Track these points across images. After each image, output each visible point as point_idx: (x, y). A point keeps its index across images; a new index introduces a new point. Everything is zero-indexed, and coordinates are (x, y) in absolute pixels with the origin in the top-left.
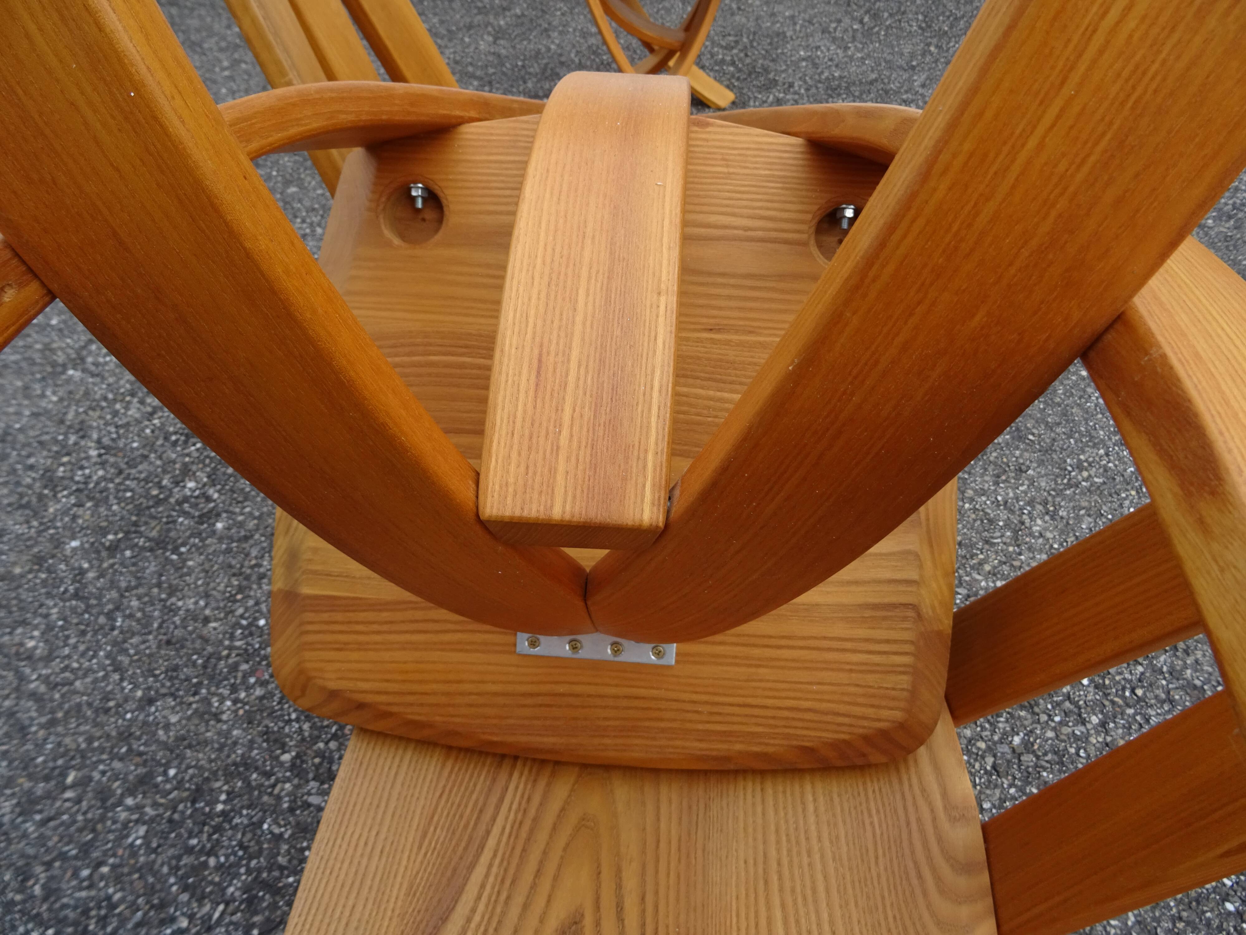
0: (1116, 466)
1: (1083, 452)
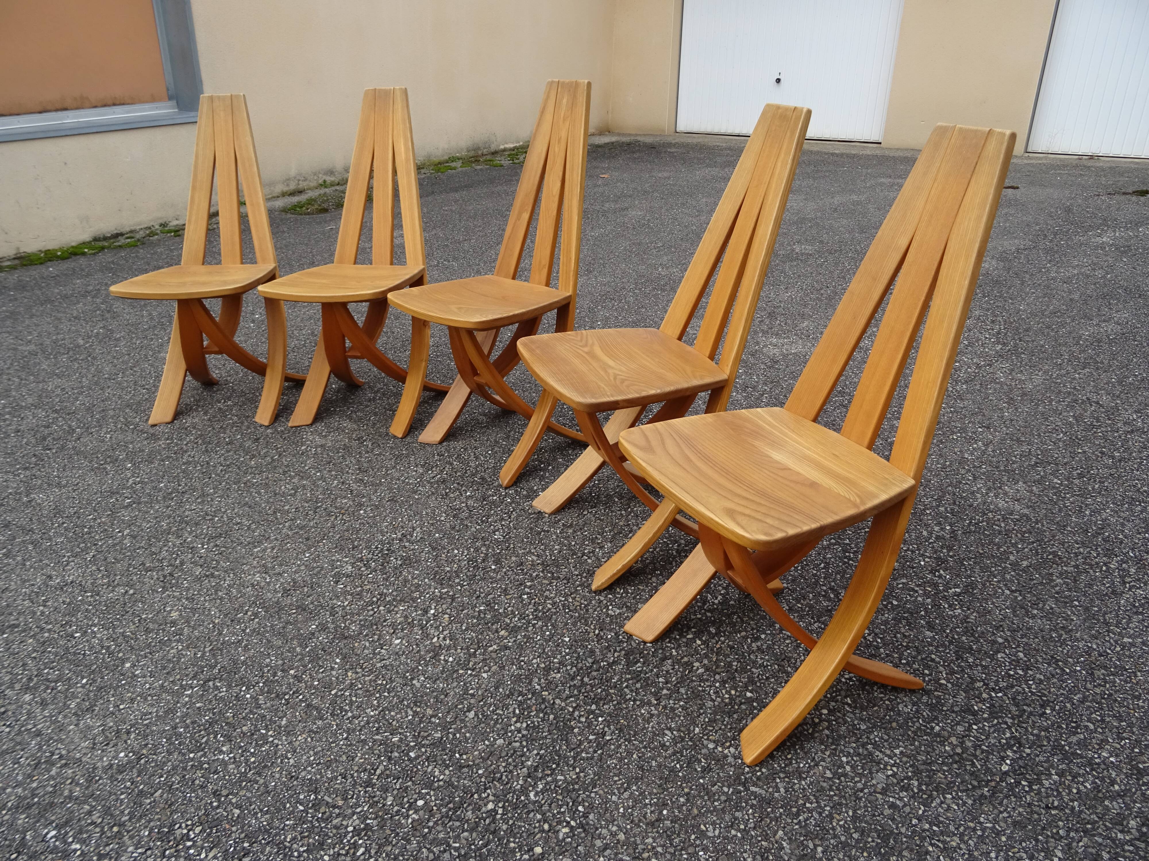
0: (235, 628)
1: (258, 623)
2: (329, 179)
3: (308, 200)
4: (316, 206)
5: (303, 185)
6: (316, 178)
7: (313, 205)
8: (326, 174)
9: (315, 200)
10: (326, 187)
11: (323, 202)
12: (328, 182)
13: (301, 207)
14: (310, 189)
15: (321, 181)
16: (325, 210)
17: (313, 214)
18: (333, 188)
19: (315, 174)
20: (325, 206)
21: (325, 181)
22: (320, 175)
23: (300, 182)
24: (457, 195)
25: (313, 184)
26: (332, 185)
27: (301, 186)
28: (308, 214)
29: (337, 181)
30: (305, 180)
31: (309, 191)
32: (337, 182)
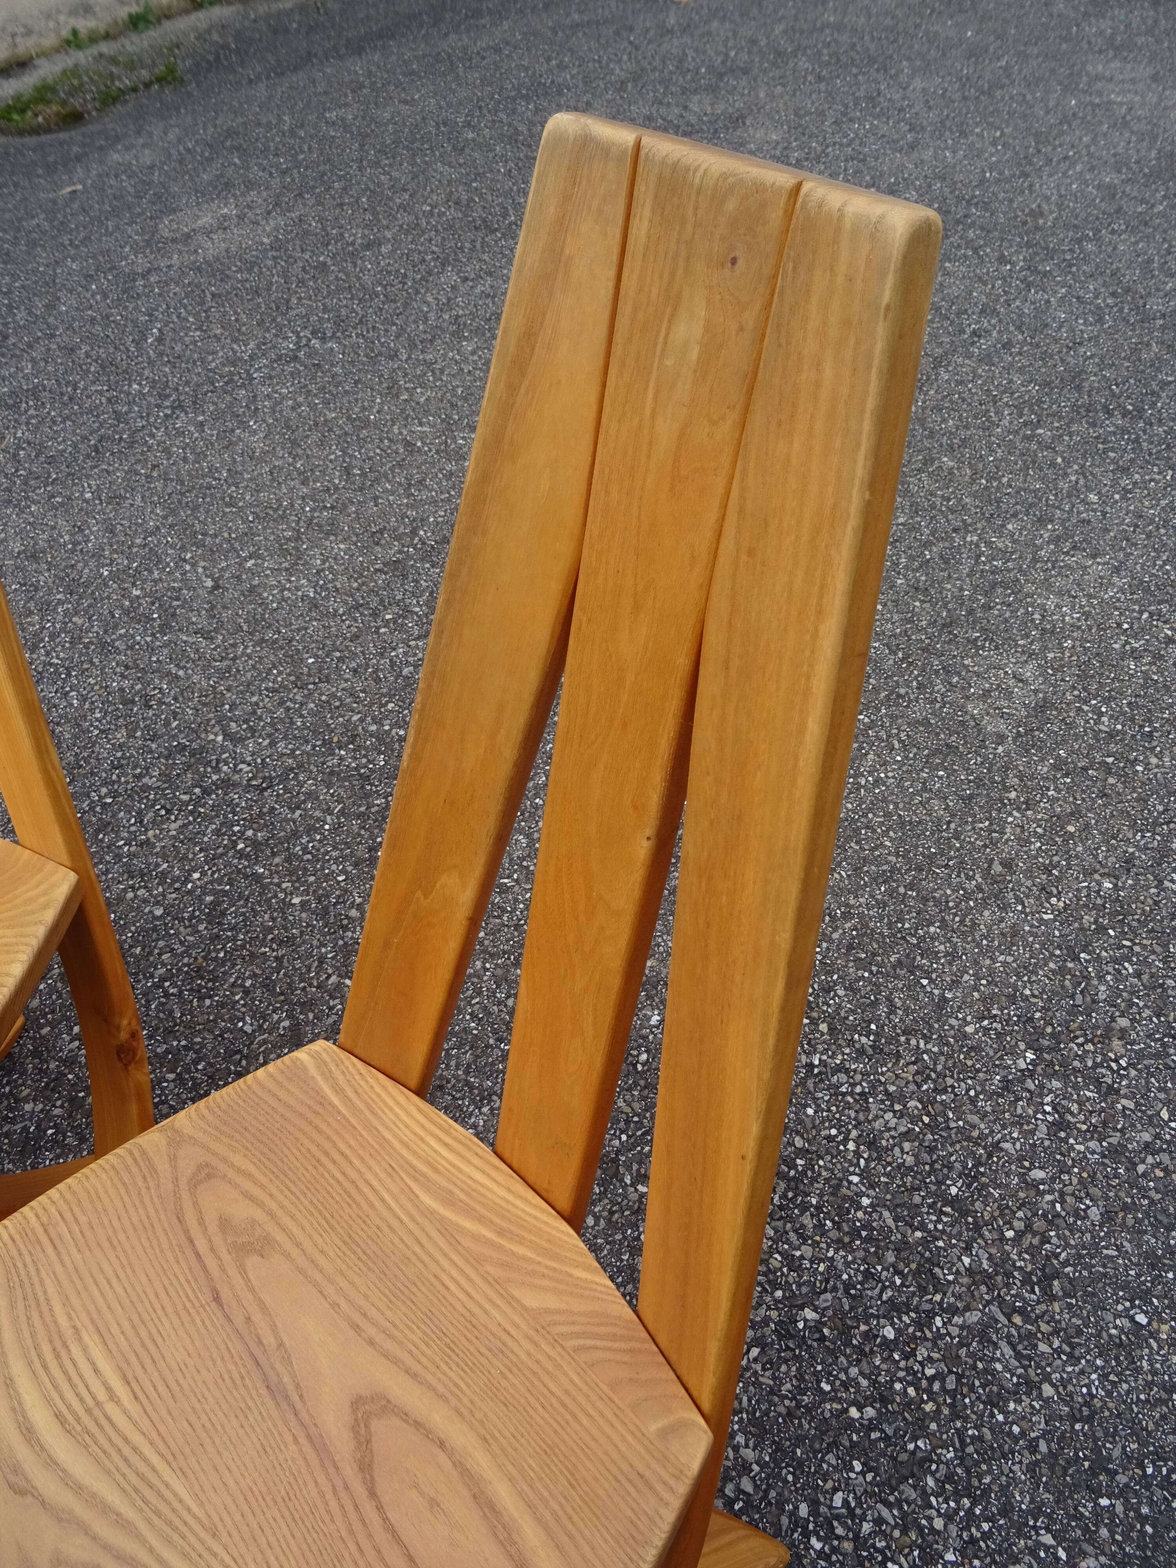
2: (85, 25)
3: (37, 89)
4: (55, 108)
5: (25, 46)
6: (52, 24)
7: (48, 102)
8: (73, 12)
9: (52, 89)
10: (79, 47)
11: (73, 91)
12: (83, 32)
13: (22, 111)
14: (45, 54)
15: (65, 33)
16: (74, 118)
17: (48, 130)
18: (94, 50)
19: (48, 16)
20: (76, 103)
21: (75, 32)
22: (62, 18)
23: (18, 40)
24: (357, 66)
25: (49, 41)
26: (94, 38)
27: (21, 50)
28: (36, 131)
29: (102, 28)
30: (29, 32)
31: (42, 62)
32: (102, 31)
